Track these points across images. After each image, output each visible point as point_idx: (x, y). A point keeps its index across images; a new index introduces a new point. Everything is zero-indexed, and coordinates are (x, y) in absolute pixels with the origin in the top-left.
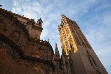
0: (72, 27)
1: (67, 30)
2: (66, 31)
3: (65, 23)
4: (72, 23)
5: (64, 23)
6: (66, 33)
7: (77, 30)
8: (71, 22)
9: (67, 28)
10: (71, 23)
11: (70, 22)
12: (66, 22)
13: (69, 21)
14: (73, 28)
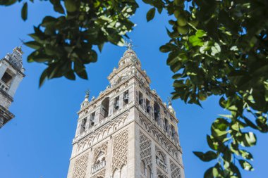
0: (150, 136)
1: (120, 145)
2: (116, 146)
3: (126, 101)
4: (156, 115)
5: (121, 102)
6: (109, 155)
7: (168, 157)
8: (152, 104)
9: (125, 134)
10: (152, 111)
11: (148, 102)
12: (132, 98)
13: (145, 96)
14: (153, 144)
